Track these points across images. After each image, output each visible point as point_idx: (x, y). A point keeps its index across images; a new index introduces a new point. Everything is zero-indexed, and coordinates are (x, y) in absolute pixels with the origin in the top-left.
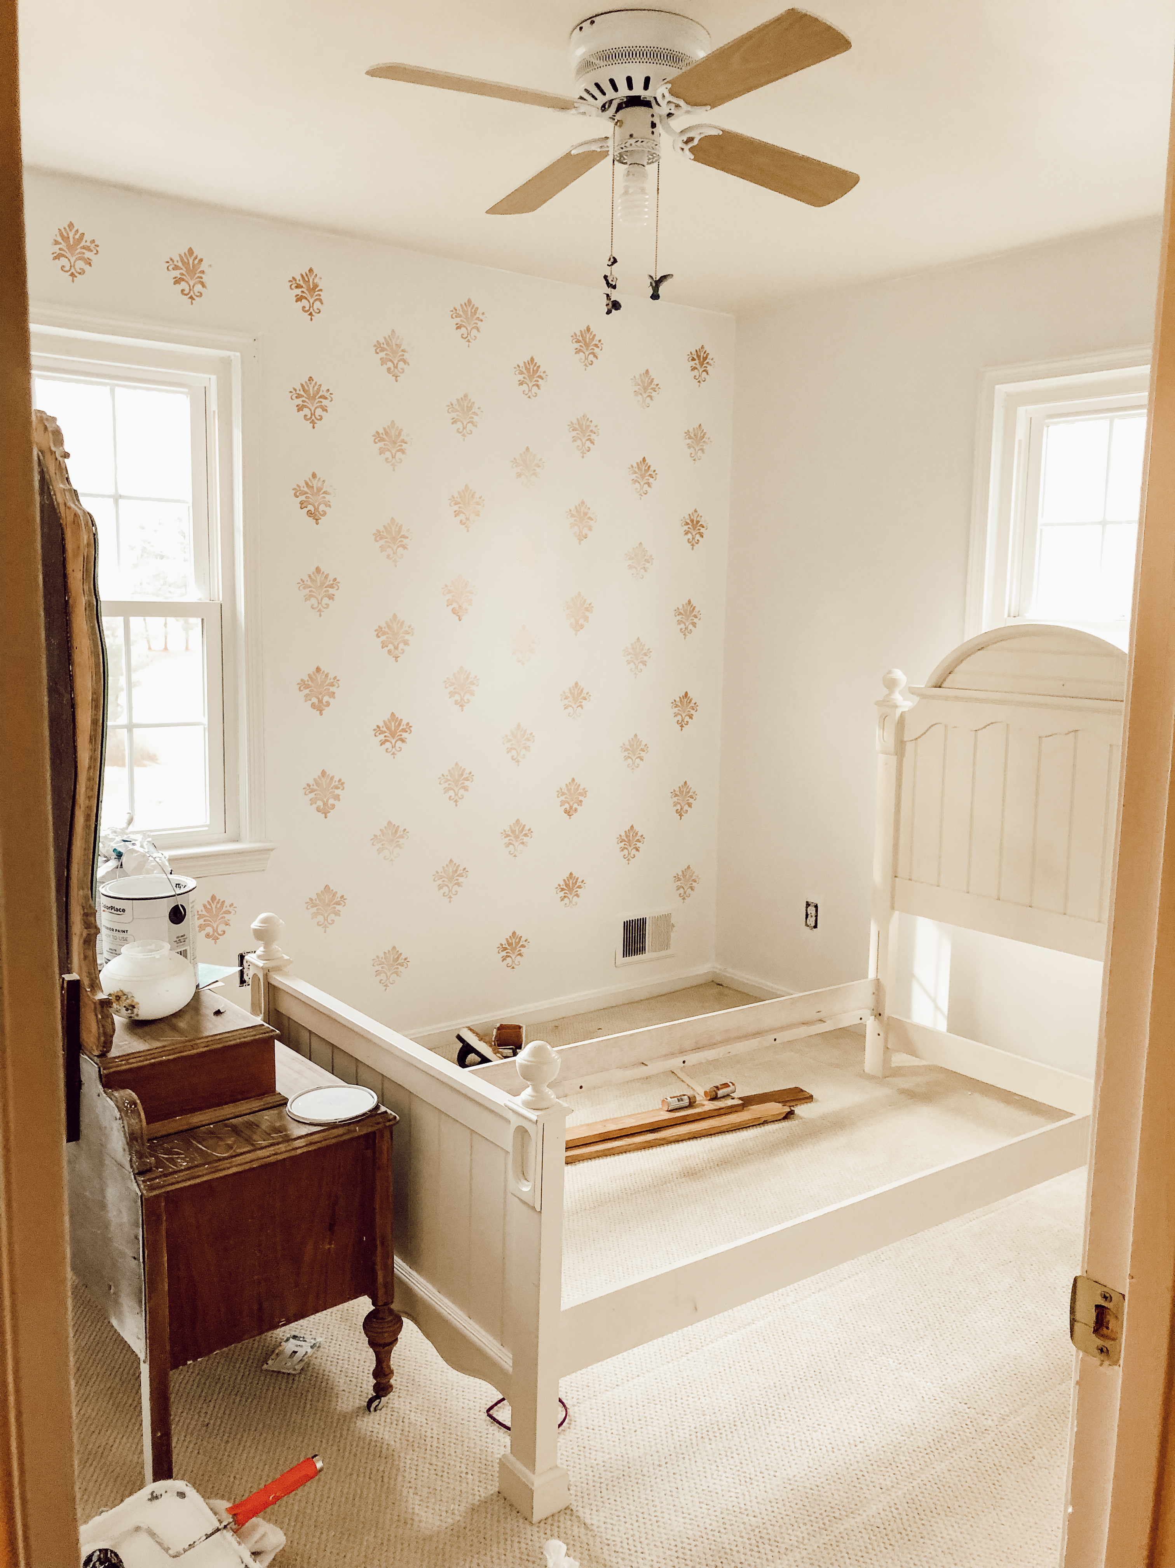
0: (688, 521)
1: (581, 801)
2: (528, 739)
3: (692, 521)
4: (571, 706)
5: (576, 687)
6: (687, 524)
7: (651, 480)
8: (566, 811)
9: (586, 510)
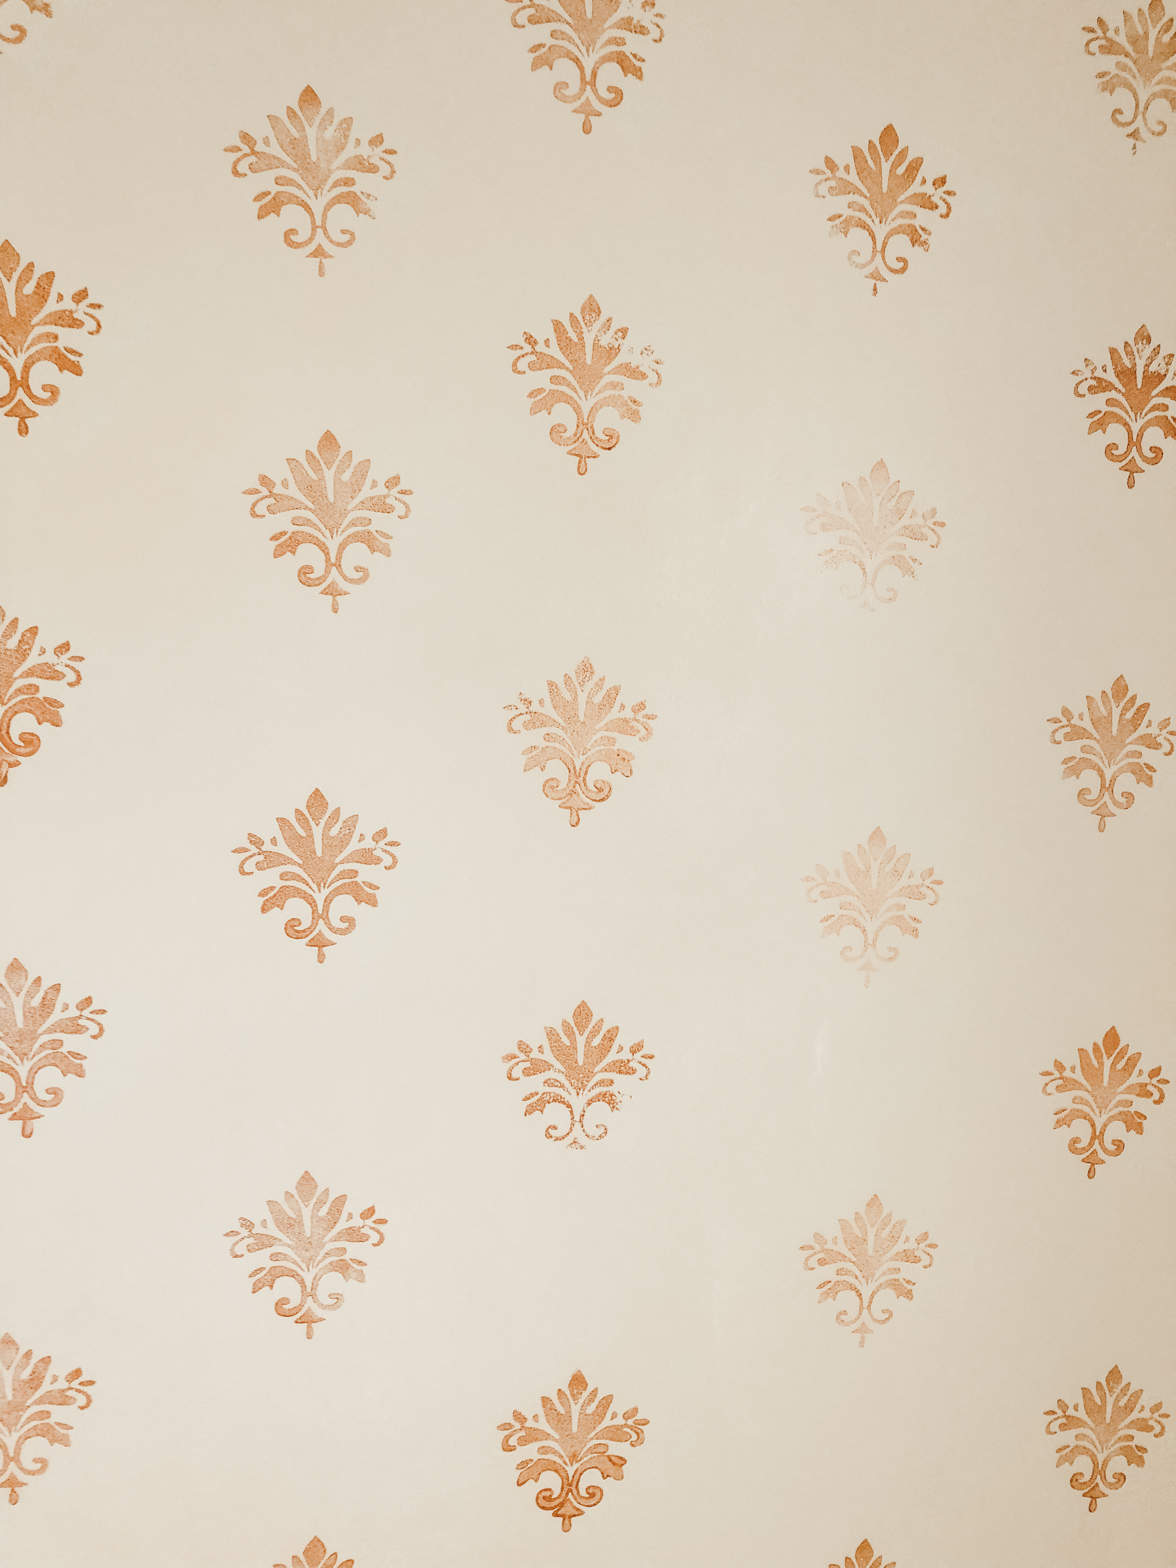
0: (1110, 376)
1: (619, 1462)
2: (354, 1235)
3: (1126, 374)
4: (558, 1099)
5: (581, 1028)
6: (1100, 386)
7: (924, 218)
8: (545, 1500)
9: (606, 340)
